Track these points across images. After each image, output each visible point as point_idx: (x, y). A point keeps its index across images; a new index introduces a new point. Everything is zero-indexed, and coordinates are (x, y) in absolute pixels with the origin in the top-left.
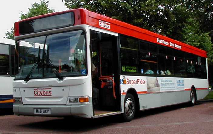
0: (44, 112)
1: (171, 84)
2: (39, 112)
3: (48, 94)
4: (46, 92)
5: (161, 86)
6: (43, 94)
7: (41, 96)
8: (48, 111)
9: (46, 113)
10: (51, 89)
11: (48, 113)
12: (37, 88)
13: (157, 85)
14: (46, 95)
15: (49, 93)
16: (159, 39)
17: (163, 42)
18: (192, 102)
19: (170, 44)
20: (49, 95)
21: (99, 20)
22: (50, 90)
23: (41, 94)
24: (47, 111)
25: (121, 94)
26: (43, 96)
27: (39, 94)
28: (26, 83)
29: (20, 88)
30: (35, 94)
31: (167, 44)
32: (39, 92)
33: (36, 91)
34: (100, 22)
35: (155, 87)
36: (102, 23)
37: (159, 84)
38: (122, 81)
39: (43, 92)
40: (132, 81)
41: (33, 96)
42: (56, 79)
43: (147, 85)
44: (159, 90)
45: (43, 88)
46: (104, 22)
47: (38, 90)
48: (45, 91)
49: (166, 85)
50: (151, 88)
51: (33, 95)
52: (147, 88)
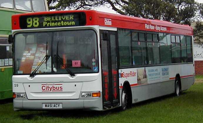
0: (54, 106)
1: (156, 74)
2: (48, 106)
3: (58, 89)
4: (57, 87)
5: (148, 77)
6: (53, 89)
7: (50, 91)
8: (59, 105)
9: (57, 107)
10: (62, 84)
11: (59, 107)
12: (45, 84)
13: (145, 77)
14: (56, 90)
15: (60, 88)
16: (147, 25)
17: (150, 27)
18: (176, 93)
19: (156, 28)
20: (60, 90)
21: (105, 19)
22: (61, 86)
23: (51, 90)
24: (57, 106)
25: (120, 88)
26: (52, 91)
27: (48, 90)
28: (32, 78)
29: (23, 83)
30: (44, 89)
31: (153, 29)
32: (48, 87)
33: (45, 87)
34: (105, 20)
35: (144, 78)
36: (107, 21)
37: (147, 75)
38: (120, 75)
39: (53, 88)
40: (127, 74)
41: (41, 92)
42: (68, 76)
43: (138, 77)
44: (147, 81)
45: (52, 84)
46: (108, 19)
47: (47, 85)
48: (55, 86)
49: (153, 75)
50: (140, 80)
51: (41, 90)
52: (138, 80)
